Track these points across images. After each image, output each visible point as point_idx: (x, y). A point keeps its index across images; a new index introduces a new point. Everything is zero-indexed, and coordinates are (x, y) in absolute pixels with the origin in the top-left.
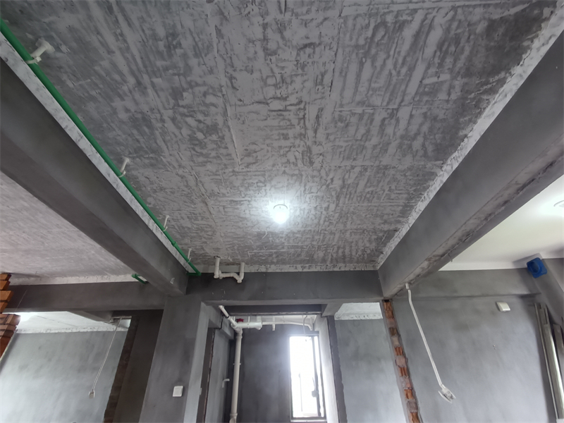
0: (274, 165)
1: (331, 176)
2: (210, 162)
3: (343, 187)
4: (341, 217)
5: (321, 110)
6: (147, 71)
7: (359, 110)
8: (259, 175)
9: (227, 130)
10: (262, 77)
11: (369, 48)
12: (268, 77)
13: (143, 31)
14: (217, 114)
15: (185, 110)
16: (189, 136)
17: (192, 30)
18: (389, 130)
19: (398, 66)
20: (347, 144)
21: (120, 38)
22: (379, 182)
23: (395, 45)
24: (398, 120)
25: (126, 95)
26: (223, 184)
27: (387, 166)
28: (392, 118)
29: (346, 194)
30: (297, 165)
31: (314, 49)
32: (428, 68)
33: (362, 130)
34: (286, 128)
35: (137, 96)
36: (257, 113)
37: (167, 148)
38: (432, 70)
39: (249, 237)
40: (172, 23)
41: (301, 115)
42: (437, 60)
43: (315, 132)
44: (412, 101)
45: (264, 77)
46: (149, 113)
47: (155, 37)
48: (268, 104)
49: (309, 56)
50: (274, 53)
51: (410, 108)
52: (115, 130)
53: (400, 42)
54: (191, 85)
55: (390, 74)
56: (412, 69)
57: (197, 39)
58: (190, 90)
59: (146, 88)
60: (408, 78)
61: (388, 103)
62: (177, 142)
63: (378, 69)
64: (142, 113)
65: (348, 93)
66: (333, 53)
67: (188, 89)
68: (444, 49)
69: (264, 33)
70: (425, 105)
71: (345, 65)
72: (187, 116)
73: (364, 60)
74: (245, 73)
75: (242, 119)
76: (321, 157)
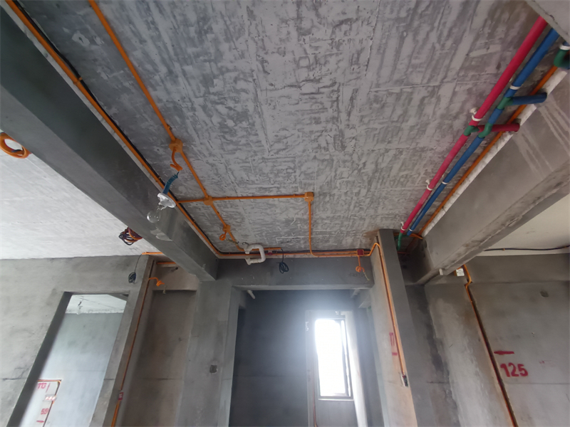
0: (304, 151)
1: (363, 161)
2: (240, 149)
3: (376, 171)
4: (372, 202)
5: (356, 91)
6: (178, 59)
7: (397, 90)
8: (288, 162)
9: (257, 116)
10: (294, 59)
11: (412, 20)
12: (301, 58)
13: (174, 17)
14: (247, 100)
15: (216, 98)
16: (219, 123)
17: (224, 13)
18: (429, 110)
19: (443, 39)
20: (381, 126)
21: (152, 26)
22: (414, 165)
23: (440, 16)
24: (439, 99)
25: (158, 85)
26: (253, 172)
27: (424, 148)
28: (432, 97)
29: (379, 179)
30: (328, 150)
31: (351, 25)
32: (476, 39)
33: (399, 111)
34: (318, 112)
35: (169, 85)
36: (289, 97)
37: (198, 136)
38: (481, 42)
39: (277, 224)
40: (203, 7)
41: (334, 97)
42: (487, 30)
43: (349, 114)
44: (456, 77)
45: (297, 59)
46: (180, 102)
47: (186, 23)
48: (300, 87)
49: (345, 34)
50: (309, 32)
51: (453, 84)
52: (147, 121)
53: (446, 12)
54: (223, 71)
55: (434, 47)
56: (457, 42)
57: (228, 23)
58: (221, 77)
59: (177, 77)
60: (453, 51)
61: (429, 80)
62: (207, 130)
63: (420, 43)
64: (173, 102)
65: (386, 72)
66: (371, 29)
67: (218, 75)
68: (496, 16)
69: (298, 11)
70: (470, 80)
71: (384, 41)
72: (218, 104)
73: (405, 34)
74: (277, 55)
75: (273, 104)
76: (354, 141)
